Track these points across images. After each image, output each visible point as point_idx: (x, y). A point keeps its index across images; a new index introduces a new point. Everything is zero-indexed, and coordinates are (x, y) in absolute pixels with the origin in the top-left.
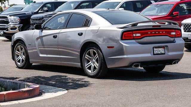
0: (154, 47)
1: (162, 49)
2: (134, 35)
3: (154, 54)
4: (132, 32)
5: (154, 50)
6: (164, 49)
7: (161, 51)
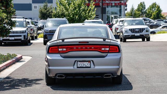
0: (78, 61)
1: (87, 63)
2: (60, 50)
3: (78, 67)
4: (57, 47)
5: (78, 63)
6: (90, 63)
7: (86, 65)
